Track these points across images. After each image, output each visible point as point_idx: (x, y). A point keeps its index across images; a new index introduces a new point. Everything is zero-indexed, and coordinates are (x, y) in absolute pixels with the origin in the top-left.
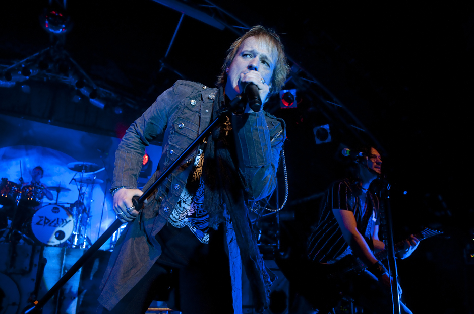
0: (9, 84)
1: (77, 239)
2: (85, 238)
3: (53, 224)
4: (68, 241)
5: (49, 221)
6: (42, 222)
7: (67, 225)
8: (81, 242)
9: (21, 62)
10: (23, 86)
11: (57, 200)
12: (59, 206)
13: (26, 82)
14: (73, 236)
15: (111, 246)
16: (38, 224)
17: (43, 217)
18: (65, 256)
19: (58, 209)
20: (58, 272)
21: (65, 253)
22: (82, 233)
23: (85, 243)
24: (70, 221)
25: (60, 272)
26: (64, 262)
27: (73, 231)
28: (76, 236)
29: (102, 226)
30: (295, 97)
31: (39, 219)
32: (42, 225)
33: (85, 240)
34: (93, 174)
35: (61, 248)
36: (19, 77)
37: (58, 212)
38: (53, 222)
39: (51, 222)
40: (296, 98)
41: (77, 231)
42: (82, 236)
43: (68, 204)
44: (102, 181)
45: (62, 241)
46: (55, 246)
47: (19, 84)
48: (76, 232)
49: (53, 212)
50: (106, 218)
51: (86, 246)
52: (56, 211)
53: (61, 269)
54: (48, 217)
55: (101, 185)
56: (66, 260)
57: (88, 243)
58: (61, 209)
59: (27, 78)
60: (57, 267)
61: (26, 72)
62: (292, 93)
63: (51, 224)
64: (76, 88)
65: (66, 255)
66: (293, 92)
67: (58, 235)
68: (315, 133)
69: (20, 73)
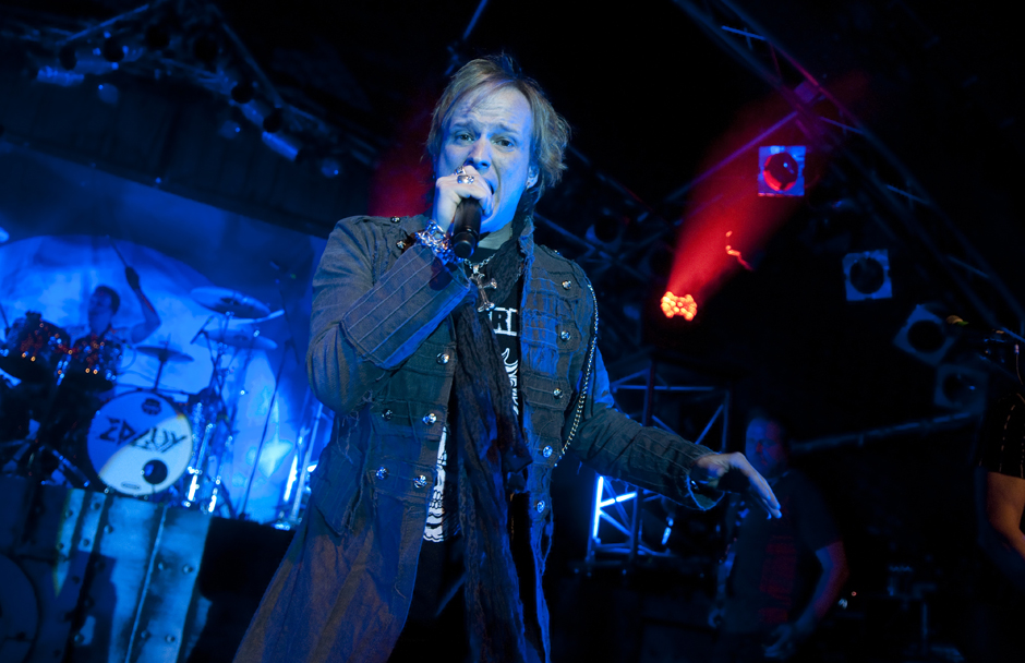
0: (70, 78)
1: (197, 487)
2: (215, 486)
3: (141, 442)
4: (172, 489)
5: (132, 432)
6: (115, 435)
7: (176, 447)
8: (205, 495)
9: (104, 24)
10: (101, 87)
11: (157, 382)
12: (161, 396)
13: (110, 78)
14: (187, 478)
15: (277, 514)
16: (104, 437)
17: (117, 421)
18: (161, 528)
19: (157, 404)
20: (140, 566)
21: (163, 519)
22: (211, 471)
23: (214, 498)
24: (184, 438)
25: (146, 567)
26: (158, 541)
27: (189, 464)
28: (195, 479)
29: (262, 459)
30: (801, 167)
31: (108, 425)
32: (113, 440)
33: (215, 491)
34: (252, 325)
35: (156, 506)
36: (94, 62)
37: (156, 413)
38: (141, 436)
39: (136, 436)
40: (804, 170)
41: (199, 465)
42: (209, 479)
43: (183, 393)
44: (272, 344)
45: (159, 488)
46: (141, 498)
47: (92, 80)
48: (194, 467)
49: (145, 410)
50: (271, 440)
51: (217, 508)
52: (153, 408)
53: (148, 561)
54: (131, 423)
55: (270, 354)
56: (164, 538)
57: (222, 500)
58: (165, 405)
59: (115, 66)
60: (140, 553)
61: (112, 52)
62: (794, 156)
63: (136, 439)
64: (232, 102)
65: (166, 524)
66: (798, 154)
67: (149, 472)
68: (847, 271)
69: (98, 51)
